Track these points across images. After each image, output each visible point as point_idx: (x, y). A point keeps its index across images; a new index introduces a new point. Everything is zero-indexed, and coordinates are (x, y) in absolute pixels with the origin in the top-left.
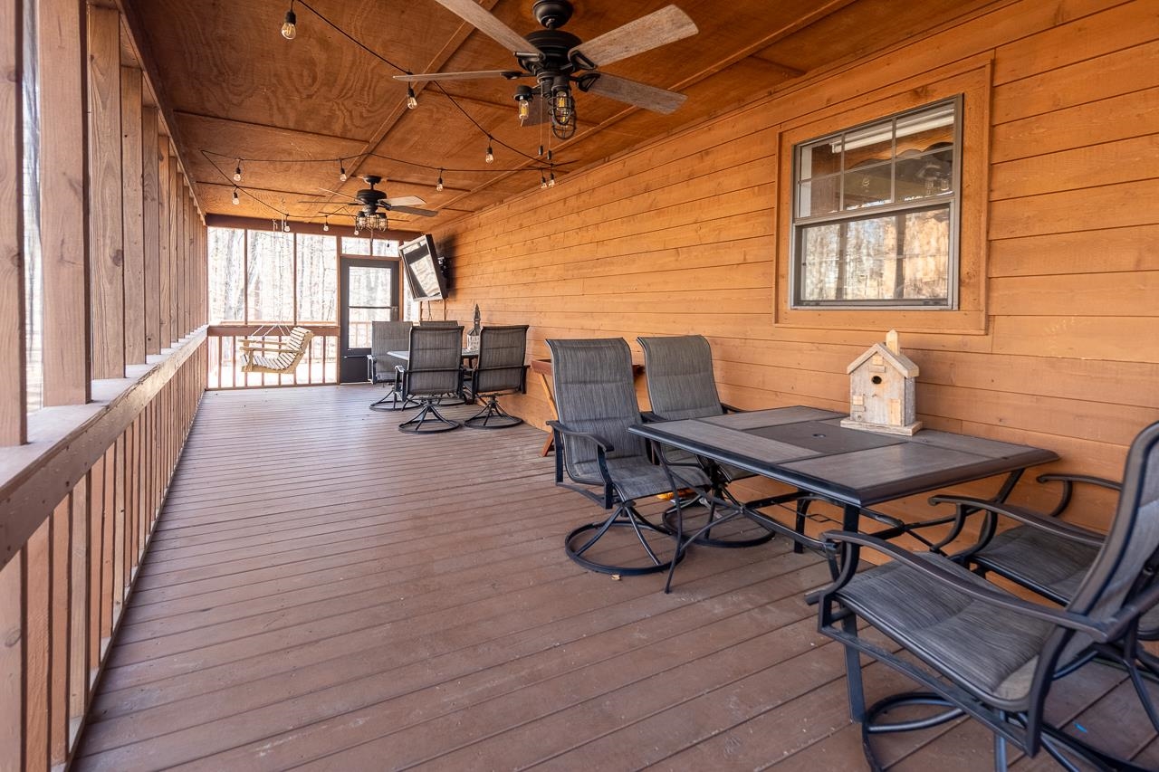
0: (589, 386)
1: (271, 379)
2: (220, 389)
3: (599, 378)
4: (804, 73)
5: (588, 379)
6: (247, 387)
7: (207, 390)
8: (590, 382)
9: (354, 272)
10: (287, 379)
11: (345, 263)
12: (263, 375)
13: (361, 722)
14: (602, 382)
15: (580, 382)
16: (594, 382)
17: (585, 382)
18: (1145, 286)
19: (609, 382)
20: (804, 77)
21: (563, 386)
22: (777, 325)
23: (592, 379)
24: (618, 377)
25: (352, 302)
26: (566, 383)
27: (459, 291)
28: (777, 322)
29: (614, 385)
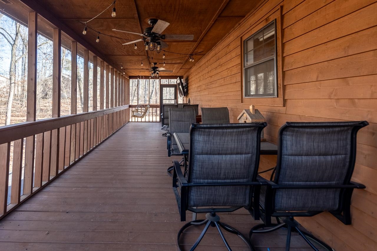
0: (180, 122)
1: (140, 119)
2: (132, 122)
3: (184, 120)
4: (245, 16)
5: (180, 120)
6: (138, 122)
7: (129, 122)
8: (181, 121)
9: (164, 89)
10: (143, 120)
11: (162, 86)
12: (135, 118)
13: (92, 189)
14: (184, 121)
15: (177, 121)
16: (182, 121)
17: (179, 121)
18: (320, 87)
19: (187, 121)
20: (245, 18)
21: (172, 122)
22: (242, 103)
23: (181, 120)
24: (190, 120)
25: (164, 98)
26: (173, 121)
27: (189, 94)
28: (242, 102)
29: (188, 122)
